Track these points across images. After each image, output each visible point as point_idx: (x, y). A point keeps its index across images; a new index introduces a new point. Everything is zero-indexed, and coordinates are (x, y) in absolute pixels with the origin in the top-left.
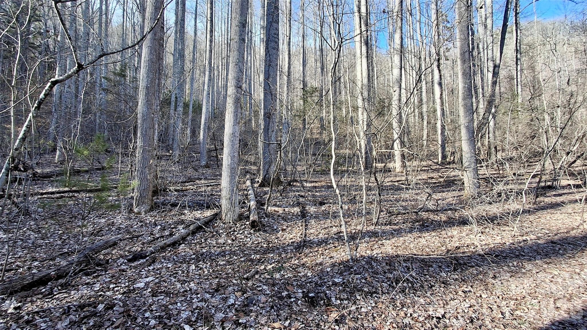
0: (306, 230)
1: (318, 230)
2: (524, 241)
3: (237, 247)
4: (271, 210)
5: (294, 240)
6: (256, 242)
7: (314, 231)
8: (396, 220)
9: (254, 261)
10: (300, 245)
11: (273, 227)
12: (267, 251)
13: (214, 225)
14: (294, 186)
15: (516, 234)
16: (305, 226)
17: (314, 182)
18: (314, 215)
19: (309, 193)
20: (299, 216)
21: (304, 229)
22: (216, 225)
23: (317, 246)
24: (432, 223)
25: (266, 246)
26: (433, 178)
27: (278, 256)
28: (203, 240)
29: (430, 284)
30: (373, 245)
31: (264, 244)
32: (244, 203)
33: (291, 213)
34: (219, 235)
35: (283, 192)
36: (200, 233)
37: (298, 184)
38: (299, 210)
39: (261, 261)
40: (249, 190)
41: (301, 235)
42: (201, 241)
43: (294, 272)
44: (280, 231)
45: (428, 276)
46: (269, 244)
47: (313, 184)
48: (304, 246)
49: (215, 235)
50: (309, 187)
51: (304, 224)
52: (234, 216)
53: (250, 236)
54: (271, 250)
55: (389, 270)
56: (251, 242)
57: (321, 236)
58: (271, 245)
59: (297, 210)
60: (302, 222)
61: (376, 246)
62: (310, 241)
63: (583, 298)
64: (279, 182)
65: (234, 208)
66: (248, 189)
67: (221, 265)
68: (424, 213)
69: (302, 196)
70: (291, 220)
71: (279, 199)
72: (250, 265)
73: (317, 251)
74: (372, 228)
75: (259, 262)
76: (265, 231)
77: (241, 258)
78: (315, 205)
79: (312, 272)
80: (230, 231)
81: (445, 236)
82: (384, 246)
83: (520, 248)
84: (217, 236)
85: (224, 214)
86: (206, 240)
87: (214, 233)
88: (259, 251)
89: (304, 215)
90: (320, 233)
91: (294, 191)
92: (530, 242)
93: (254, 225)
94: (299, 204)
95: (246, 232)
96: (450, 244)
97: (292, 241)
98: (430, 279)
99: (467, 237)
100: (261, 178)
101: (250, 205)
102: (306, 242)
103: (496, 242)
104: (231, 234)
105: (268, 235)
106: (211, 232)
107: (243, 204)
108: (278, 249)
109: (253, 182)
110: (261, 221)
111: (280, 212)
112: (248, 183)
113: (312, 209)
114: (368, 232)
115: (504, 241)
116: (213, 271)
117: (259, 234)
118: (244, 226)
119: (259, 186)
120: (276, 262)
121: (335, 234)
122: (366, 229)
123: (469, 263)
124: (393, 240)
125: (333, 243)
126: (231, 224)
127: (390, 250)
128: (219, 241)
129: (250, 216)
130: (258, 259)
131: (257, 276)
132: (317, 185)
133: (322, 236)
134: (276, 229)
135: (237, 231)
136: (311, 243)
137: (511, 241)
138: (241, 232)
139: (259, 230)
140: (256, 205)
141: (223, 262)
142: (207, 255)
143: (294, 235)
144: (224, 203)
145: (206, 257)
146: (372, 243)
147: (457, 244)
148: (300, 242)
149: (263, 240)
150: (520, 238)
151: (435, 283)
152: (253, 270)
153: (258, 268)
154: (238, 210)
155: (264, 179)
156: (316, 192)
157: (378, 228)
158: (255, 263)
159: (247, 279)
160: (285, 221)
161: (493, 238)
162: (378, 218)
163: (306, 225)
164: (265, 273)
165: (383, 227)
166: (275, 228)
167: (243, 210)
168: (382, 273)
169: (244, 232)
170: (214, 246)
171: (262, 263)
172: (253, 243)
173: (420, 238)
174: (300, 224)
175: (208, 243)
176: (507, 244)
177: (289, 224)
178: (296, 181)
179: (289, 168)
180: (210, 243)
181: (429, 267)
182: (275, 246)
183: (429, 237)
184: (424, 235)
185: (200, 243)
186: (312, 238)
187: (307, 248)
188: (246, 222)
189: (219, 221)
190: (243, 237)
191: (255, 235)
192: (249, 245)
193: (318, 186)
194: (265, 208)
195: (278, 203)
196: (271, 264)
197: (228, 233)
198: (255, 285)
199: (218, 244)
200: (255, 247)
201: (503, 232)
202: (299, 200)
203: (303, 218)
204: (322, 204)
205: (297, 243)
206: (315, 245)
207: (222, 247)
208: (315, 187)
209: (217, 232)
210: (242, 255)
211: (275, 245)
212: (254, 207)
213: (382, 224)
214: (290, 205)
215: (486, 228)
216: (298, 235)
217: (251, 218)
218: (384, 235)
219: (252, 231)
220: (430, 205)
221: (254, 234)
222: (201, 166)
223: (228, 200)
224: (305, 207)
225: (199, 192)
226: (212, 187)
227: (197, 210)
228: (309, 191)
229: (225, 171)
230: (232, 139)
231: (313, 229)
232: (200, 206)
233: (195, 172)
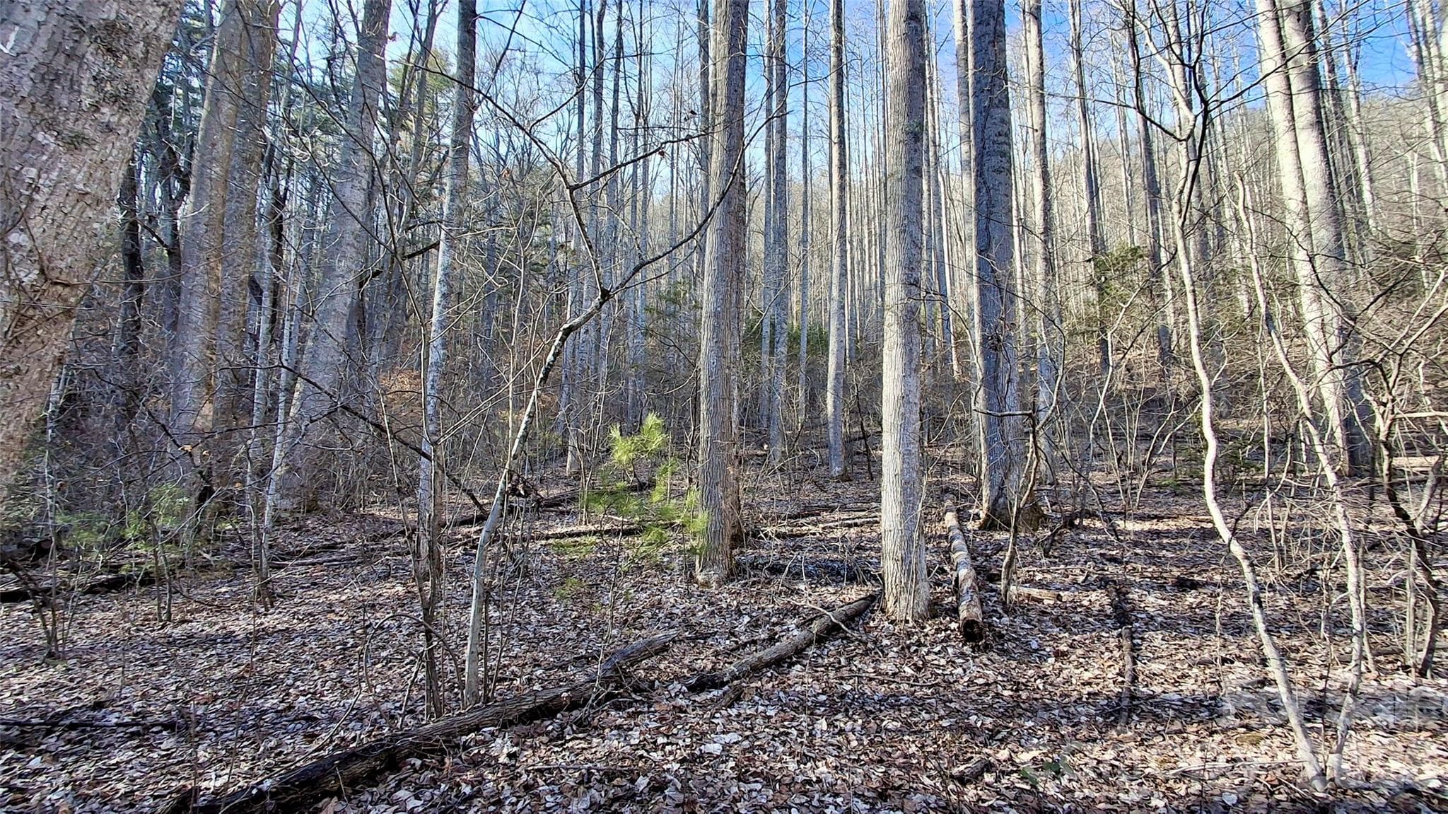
0: (1135, 663)
1: (1178, 665)
3: (930, 687)
4: (1020, 595)
5: (1095, 689)
6: (981, 681)
7: (1164, 667)
9: (977, 732)
10: (1118, 705)
11: (1027, 643)
12: (1013, 710)
13: (868, 623)
14: (1085, 529)
16: (1132, 650)
17: (1150, 518)
18: (1160, 619)
19: (1140, 551)
20: (1109, 617)
21: (1128, 658)
22: (872, 624)
23: (1176, 717)
25: (1011, 696)
27: (1047, 728)
28: (842, 660)
31: (1004, 688)
32: (942, 571)
33: (1082, 606)
34: (883, 652)
35: (1051, 545)
36: (836, 643)
37: (1098, 524)
38: (1106, 600)
39: (1000, 736)
40: (953, 539)
41: (1120, 674)
42: (839, 662)
43: (1105, 787)
44: (1049, 656)
46: (1017, 690)
47: (1147, 526)
48: (1131, 710)
49: (871, 650)
50: (1135, 533)
51: (1126, 643)
52: (918, 604)
53: (961, 661)
54: (1026, 710)
56: (966, 679)
57: (1188, 685)
58: (1024, 695)
59: (1098, 599)
60: (1120, 635)
62: (1152, 697)
64: (1035, 516)
65: (917, 583)
66: (951, 534)
67: (890, 731)
69: (1113, 560)
70: (1082, 626)
71: (1041, 565)
72: (967, 741)
73: (1181, 732)
74: (1405, 679)
75: (991, 737)
76: (1003, 652)
77: (941, 718)
78: (1161, 587)
79: (1165, 796)
80: (908, 642)
84: (876, 653)
85: (892, 600)
86: (850, 660)
87: (870, 645)
88: (991, 706)
89: (1123, 615)
90: (1184, 676)
91: (1087, 543)
93: (971, 632)
94: (1107, 583)
95: (950, 650)
97: (1088, 689)
100: (985, 505)
101: (957, 578)
102: (1138, 698)
104: (912, 650)
105: (1014, 664)
106: (860, 641)
107: (937, 573)
108: (1047, 708)
109: (962, 516)
110: (990, 625)
111: (1046, 602)
112: (950, 519)
113: (1153, 602)
116: (871, 742)
117: (989, 659)
118: (943, 634)
119: (980, 528)
120: (1044, 745)
121: (1243, 688)
122: (1375, 684)
126: (911, 624)
128: (883, 666)
129: (960, 608)
130: (988, 729)
131: (988, 778)
132: (1162, 526)
133: (1195, 687)
134: (1036, 651)
135: (926, 646)
136: (1157, 705)
138: (936, 649)
139: (987, 648)
140: (976, 579)
141: (895, 723)
142: (853, 700)
143: (1097, 672)
144: (890, 567)
145: (851, 704)
148: (1119, 695)
149: (1000, 678)
152: (976, 757)
153: (989, 755)
154: (927, 589)
155: (993, 509)
156: (1163, 548)
157: (1437, 688)
158: (981, 739)
159: (962, 780)
160: (1064, 627)
162: (1432, 650)
163: (1134, 648)
164: (1013, 772)
166: (1035, 646)
167: (939, 589)
169: (944, 649)
170: (871, 679)
171: (1001, 741)
172: (971, 682)
174: (1113, 643)
175: (854, 668)
177: (1076, 638)
178: (1092, 515)
179: (1066, 477)
180: (859, 669)
182: (1036, 699)
185: (837, 665)
186: (1158, 690)
187: (1142, 718)
188: (950, 622)
189: (878, 614)
190: (943, 662)
191: (977, 660)
192: (960, 687)
193: (1168, 532)
194: (1001, 586)
195: (1039, 577)
196: (1029, 750)
197: (903, 649)
198: (984, 801)
199: (880, 674)
200: (980, 695)
202: (1103, 570)
203: (1123, 624)
204: (1184, 585)
205: (1108, 697)
206: (1171, 713)
207: (889, 683)
208: (1158, 533)
209: (875, 643)
210: (942, 713)
211: (1038, 696)
212: (969, 583)
214: (1075, 582)
216: (1110, 675)
217: (963, 614)
219: (967, 649)
221: (974, 658)
222: (832, 478)
223: (900, 563)
224: (1128, 593)
225: (829, 541)
226: (859, 529)
227: (827, 584)
228: (1136, 544)
229: (888, 489)
230: (902, 410)
231: (1161, 660)
232: (832, 575)
233: (819, 491)
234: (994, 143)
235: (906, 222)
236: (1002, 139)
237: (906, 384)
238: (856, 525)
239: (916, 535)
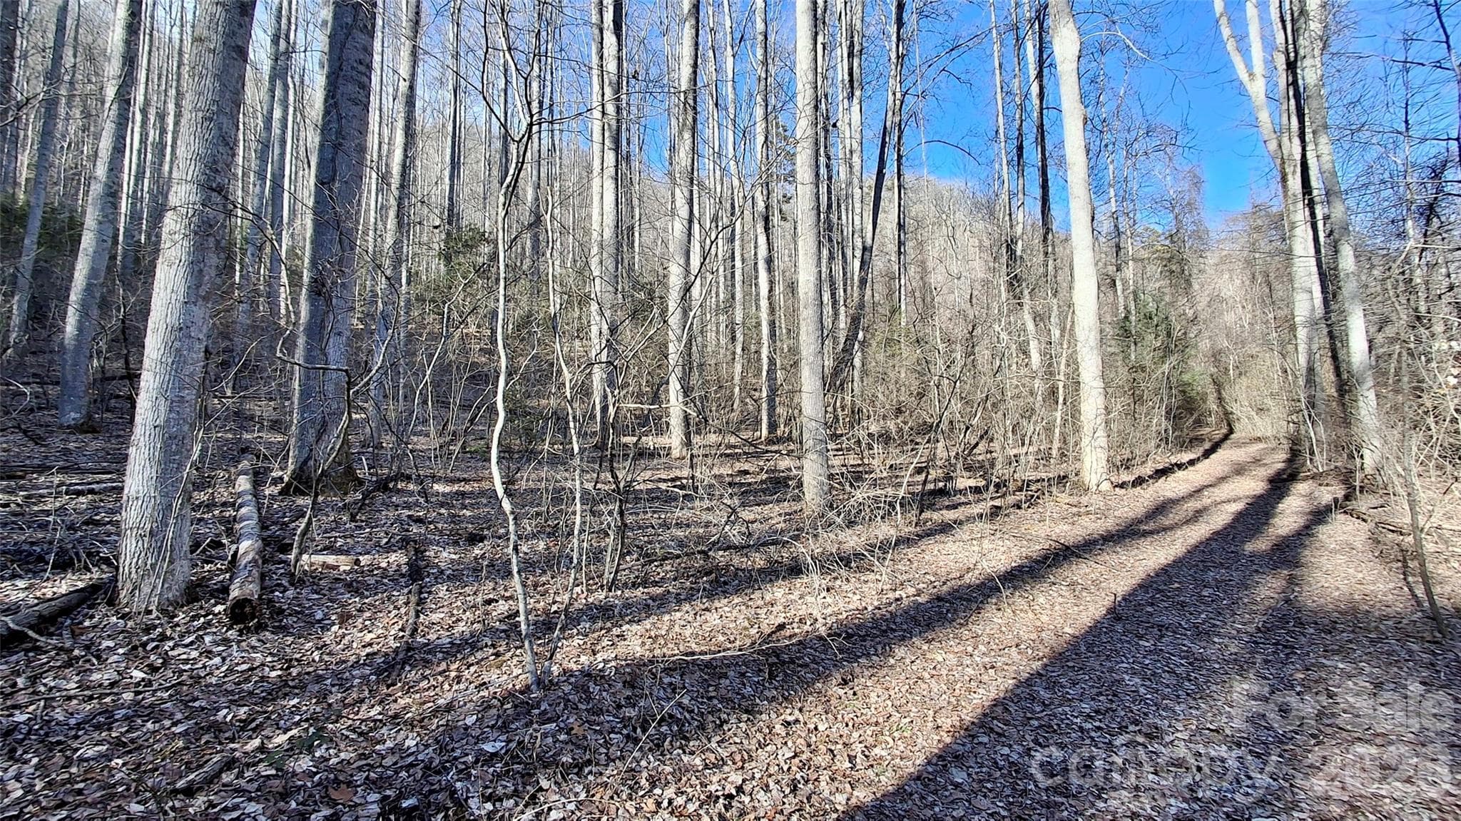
0: (418, 616)
1: (455, 612)
2: (897, 600)
3: (167, 689)
4: (312, 564)
5: (376, 648)
6: (245, 667)
7: (442, 615)
8: (659, 574)
9: (224, 728)
10: (394, 659)
11: (311, 615)
12: (283, 688)
13: (81, 623)
14: (398, 491)
15: (885, 587)
16: (418, 604)
17: (459, 481)
18: (449, 572)
19: (443, 511)
20: (403, 576)
21: (412, 613)
22: (87, 623)
23: (444, 659)
24: (736, 574)
25: (280, 676)
26: (746, 472)
27: (314, 701)
28: (21, 682)
29: (720, 718)
30: (599, 639)
31: (273, 669)
32: (217, 545)
33: (380, 568)
34: (98, 657)
35: (360, 508)
36: (14, 658)
37: (411, 487)
38: (404, 560)
39: (253, 725)
40: (241, 506)
41: (402, 630)
42: (15, 685)
43: (364, 744)
44: (334, 624)
45: (716, 702)
46: (288, 668)
47: (455, 488)
48: (404, 662)
49: (77, 658)
50: (444, 495)
51: (414, 599)
52: (170, 588)
53: (221, 648)
54: (294, 687)
55: (628, 698)
56: (224, 669)
57: (461, 627)
58: (294, 672)
59: (398, 559)
60: (410, 592)
61: (605, 642)
62: (428, 644)
63: (975, 701)
64: (348, 478)
65: (171, 562)
66: (239, 501)
67: (87, 760)
68: (721, 553)
69: (419, 520)
70: (374, 590)
71: (346, 530)
72: (207, 742)
73: (444, 671)
74: (601, 595)
75: (243, 729)
76: (284, 630)
77: (175, 724)
78: (456, 543)
79: (419, 735)
80: (145, 639)
81: (760, 603)
82: (625, 640)
83: (888, 616)
84: (89, 661)
85: (129, 586)
86: (34, 680)
87: (76, 652)
88: (251, 693)
89: (416, 573)
90: (458, 620)
91: (397, 506)
92: (905, 602)
93: (241, 614)
94: (408, 543)
95: (208, 639)
96: (767, 621)
97: (368, 650)
98: (720, 706)
99: (800, 602)
100: (291, 467)
101: (236, 552)
102: (413, 649)
103: (851, 607)
104: (149, 648)
105: (290, 639)
106: (61, 649)
107: (212, 549)
108: (319, 679)
109: (259, 478)
110: (270, 601)
111: (342, 569)
112: (243, 483)
113: (445, 556)
114: (589, 607)
115: (864, 604)
116: (50, 785)
117: (259, 640)
118: (202, 620)
119: (280, 493)
120: (307, 720)
121: (500, 621)
122: (584, 601)
123: (799, 658)
124: (647, 624)
125: (493, 646)
126: (153, 616)
127: (638, 649)
128: (96, 677)
129: (232, 587)
130: (240, 721)
131: (227, 777)
132: (468, 488)
133: (464, 629)
134: (319, 621)
135: (173, 639)
136: (429, 652)
137: (876, 603)
138: (187, 641)
139: (260, 627)
140: (260, 552)
141: (100, 748)
142: (29, 733)
143: (380, 631)
144: (131, 548)
145: (23, 740)
146: (596, 635)
147: (780, 620)
148: (396, 651)
149: (269, 659)
150: (892, 595)
151: (728, 715)
152: (217, 758)
153: (234, 750)
154: (186, 569)
155: (297, 475)
156: (464, 507)
157: (616, 598)
158: (227, 735)
159: (190, 792)
160: (357, 592)
161: (847, 600)
162: (617, 572)
163: (421, 602)
164: (261, 760)
165: (627, 593)
166: (319, 616)
167: (207, 567)
168: (611, 708)
169: (200, 638)
170: (69, 698)
171: (254, 730)
172: (231, 670)
173: (707, 613)
174: (402, 600)
175: (42, 689)
176: (870, 608)
177: (366, 601)
178: (409, 478)
179: (388, 441)
180: (51, 689)
181: (720, 678)
182: (308, 673)
183: (727, 609)
184: (717, 604)
185: (9, 690)
186: (432, 637)
187: (413, 667)
188: (215, 605)
189: (103, 609)
190: (194, 654)
191: (244, 644)
192: (214, 680)
193: (472, 493)
194: (292, 557)
195: (340, 542)
196: (286, 731)
197: (135, 648)
198: (214, 806)
199: (88, 688)
200: (238, 684)
201: (864, 586)
202: (407, 530)
203: (414, 581)
204: (474, 539)
205: (387, 654)
206: (440, 655)
207: (101, 696)
208: (463, 494)
209: (87, 648)
210: (179, 716)
211: (311, 669)
212: (250, 557)
213: (625, 585)
214: (378, 545)
215: (836, 578)
216: (393, 632)
217: (235, 593)
218: (628, 612)
219: (232, 634)
220: (735, 534)
221: (239, 642)
222: (61, 427)
223: (146, 539)
224: (425, 551)
225: (36, 514)
226: (96, 497)
227: (14, 576)
228: (442, 505)
229: (142, 444)
230: (178, 344)
231: (441, 610)
232: (28, 563)
233: (31, 444)
234: (353, 68)
235: (215, 108)
236: (362, 68)
237: (188, 313)
238: (92, 492)
239: (177, 504)
